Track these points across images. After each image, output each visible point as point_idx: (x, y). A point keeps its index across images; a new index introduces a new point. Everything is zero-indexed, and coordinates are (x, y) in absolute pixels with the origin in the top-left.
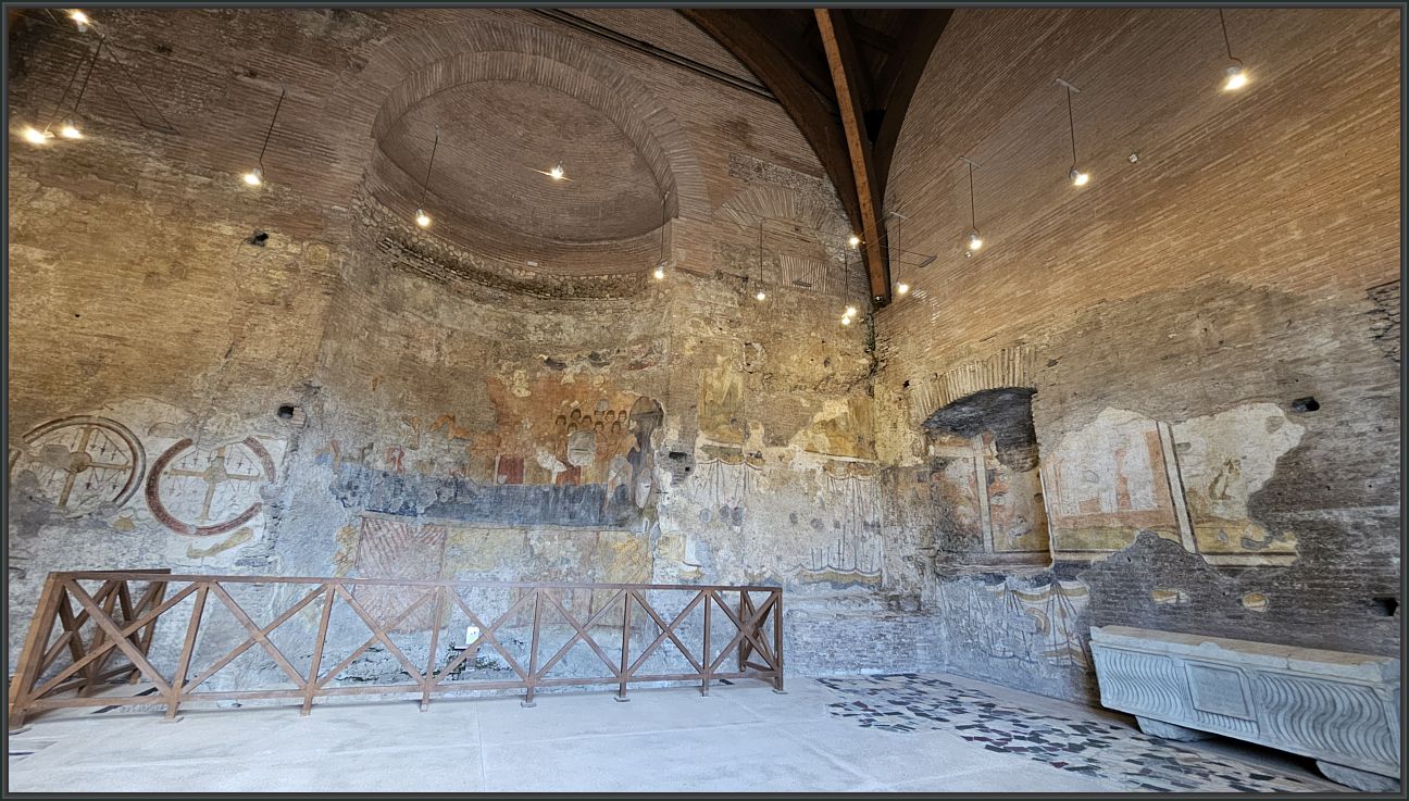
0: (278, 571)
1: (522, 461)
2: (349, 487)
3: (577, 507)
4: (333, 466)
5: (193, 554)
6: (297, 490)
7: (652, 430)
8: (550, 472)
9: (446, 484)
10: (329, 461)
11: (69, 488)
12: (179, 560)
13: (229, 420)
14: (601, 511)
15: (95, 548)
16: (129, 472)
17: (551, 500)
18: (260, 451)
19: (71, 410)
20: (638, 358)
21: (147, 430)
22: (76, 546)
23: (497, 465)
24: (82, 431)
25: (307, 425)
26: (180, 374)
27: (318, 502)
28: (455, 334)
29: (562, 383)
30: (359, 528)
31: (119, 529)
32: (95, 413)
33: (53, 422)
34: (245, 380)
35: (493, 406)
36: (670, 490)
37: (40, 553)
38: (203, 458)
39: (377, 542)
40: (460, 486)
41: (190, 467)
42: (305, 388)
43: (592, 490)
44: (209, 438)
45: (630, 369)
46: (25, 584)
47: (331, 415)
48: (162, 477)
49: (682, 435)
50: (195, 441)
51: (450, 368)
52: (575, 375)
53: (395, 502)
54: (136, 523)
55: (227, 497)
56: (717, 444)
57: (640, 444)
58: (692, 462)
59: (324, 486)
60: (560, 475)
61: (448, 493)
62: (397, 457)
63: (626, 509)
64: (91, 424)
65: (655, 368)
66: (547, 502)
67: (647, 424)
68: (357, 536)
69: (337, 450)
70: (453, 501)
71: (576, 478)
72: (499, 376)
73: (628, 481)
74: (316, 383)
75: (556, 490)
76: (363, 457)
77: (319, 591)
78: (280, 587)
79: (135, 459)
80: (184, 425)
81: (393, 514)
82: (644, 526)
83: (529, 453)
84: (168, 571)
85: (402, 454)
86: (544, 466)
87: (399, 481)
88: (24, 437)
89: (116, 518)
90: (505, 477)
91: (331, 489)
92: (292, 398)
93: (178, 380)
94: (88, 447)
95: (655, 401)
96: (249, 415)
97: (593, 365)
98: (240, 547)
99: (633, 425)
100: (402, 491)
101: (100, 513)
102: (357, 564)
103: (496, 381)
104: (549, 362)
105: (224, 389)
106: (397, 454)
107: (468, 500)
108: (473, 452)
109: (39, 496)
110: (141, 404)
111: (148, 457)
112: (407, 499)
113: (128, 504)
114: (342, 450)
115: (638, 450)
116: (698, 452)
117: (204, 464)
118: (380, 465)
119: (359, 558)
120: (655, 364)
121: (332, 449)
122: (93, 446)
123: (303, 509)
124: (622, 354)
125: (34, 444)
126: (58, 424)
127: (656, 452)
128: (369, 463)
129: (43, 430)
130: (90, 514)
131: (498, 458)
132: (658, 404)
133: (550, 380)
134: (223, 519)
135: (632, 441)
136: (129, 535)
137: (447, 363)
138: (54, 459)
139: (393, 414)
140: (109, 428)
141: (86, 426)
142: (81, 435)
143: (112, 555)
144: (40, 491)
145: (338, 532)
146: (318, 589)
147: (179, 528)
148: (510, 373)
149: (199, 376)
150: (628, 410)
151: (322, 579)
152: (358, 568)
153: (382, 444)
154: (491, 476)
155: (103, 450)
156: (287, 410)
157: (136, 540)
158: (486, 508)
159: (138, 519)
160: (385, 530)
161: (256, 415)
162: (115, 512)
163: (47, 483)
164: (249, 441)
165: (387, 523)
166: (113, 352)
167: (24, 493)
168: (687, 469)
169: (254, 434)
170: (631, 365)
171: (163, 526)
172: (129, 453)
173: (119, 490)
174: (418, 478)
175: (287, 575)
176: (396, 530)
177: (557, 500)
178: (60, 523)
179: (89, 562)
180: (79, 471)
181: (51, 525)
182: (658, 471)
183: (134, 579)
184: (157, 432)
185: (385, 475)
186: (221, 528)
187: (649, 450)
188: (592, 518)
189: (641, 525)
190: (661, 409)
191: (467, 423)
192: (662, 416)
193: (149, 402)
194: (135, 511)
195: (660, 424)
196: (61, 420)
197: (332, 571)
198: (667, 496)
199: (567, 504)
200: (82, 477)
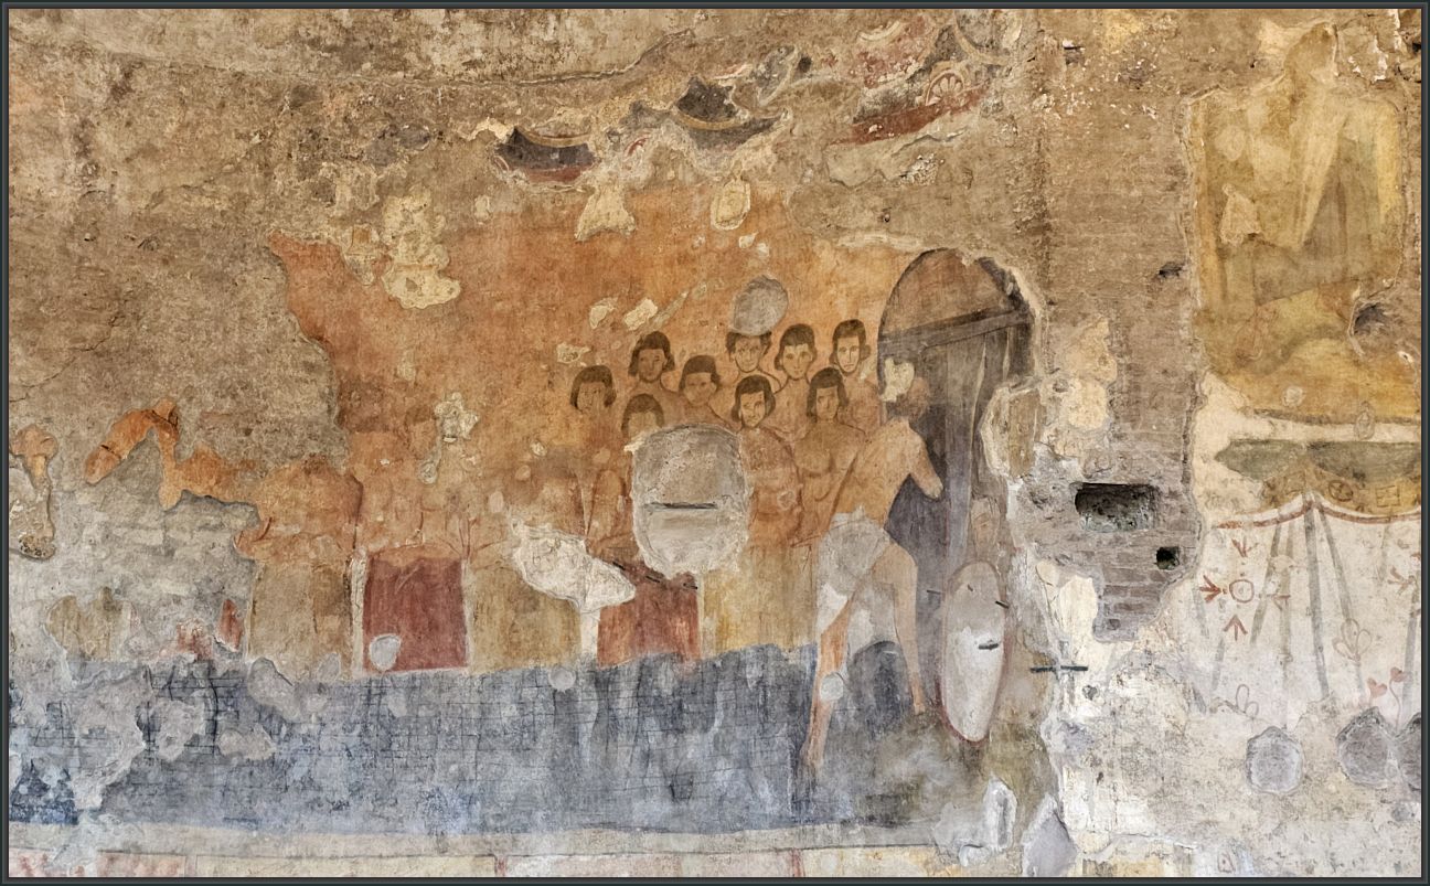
1: (455, 568)
3: (694, 748)
7: (988, 394)
8: (568, 608)
9: (174, 687)
14: (797, 761)
17: (587, 729)
20: (894, 82)
23: (357, 598)
28: (140, 81)
29: (581, 231)
35: (316, 355)
36: (1095, 654)
40: (225, 692)
43: (752, 673)
45: (862, 136)
49: (1129, 404)
51: (138, 220)
52: (632, 191)
56: (1297, 433)
57: (938, 462)
58: (1188, 523)
60: (612, 620)
61: (184, 720)
63: (905, 750)
65: (971, 120)
66: (573, 736)
67: (963, 370)
70: (204, 753)
71: (680, 626)
72: (328, 232)
73: (899, 623)
75: (602, 681)
82: (992, 818)
83: (476, 537)
86: (544, 584)
90: (393, 643)
95: (986, 265)
97: (703, 138)
99: (901, 379)
103: (317, 253)
104: (519, 148)
107: (260, 747)
108: (261, 553)
112: (35, 754)
115: (931, 485)
116: (1209, 474)
120: (972, 98)
124: (822, 75)
127: (1015, 487)
131: (359, 568)
132: (1001, 279)
133: (531, 222)
135: (901, 449)
137: (123, 204)
148: (367, 215)
150: (871, 317)
154: (338, 641)
158: (335, 773)
168: (1166, 556)
170: (866, 117)
174: (66, 672)
177: (609, 726)
182: (1033, 572)
187: (982, 486)
188: (766, 792)
189: (978, 815)
190: (1015, 298)
191: (226, 439)
192: (1025, 329)
195: (1021, 366)
198: (1082, 680)
199: (654, 739)
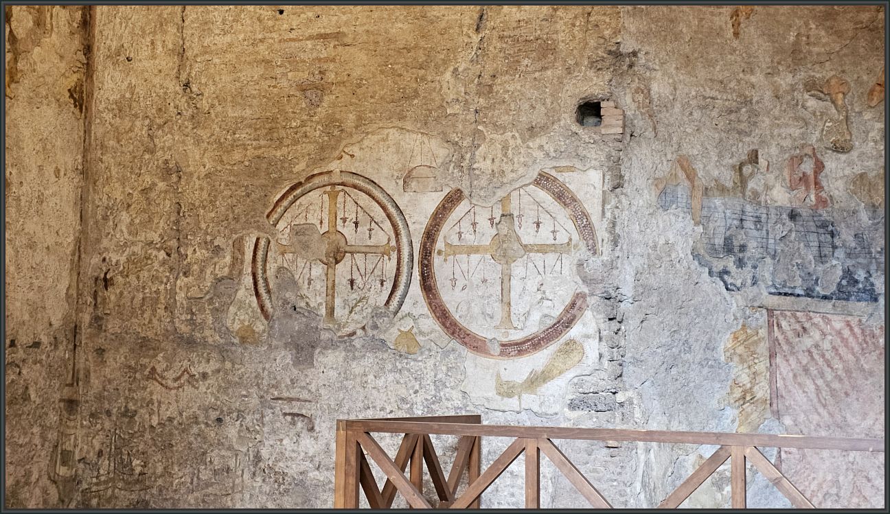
0: (637, 420)
2: (728, 248)
4: (690, 209)
5: (507, 390)
6: (638, 262)
10: (682, 200)
11: (331, 290)
12: (487, 399)
13: (505, 148)
15: (381, 382)
16: (394, 256)
18: (563, 196)
19: (308, 166)
21: (401, 182)
22: (358, 380)
24: (326, 197)
25: (629, 134)
26: (423, 79)
27: (677, 283)
30: (763, 332)
31: (403, 350)
32: (334, 166)
33: (293, 189)
34: (513, 66)
37: (322, 391)
38: (483, 222)
39: (805, 360)
41: (469, 238)
42: (610, 60)
44: (484, 183)
46: (316, 439)
47: (667, 106)
48: (437, 261)
50: (466, 192)
53: (825, 272)
54: (420, 339)
55: (532, 285)
59: (682, 250)
62: (810, 172)
64: (334, 185)
68: (763, 348)
69: (691, 176)
74: (628, 46)
76: (743, 181)
77: (716, 460)
78: (648, 451)
79: (397, 234)
80: (445, 165)
81: (825, 297)
84: (477, 419)
85: (820, 166)
87: (824, 225)
88: (268, 216)
89: (394, 332)
91: (696, 255)
92: (594, 85)
93: (422, 88)
94: (339, 222)
96: (532, 131)
98: (570, 375)
100: (834, 247)
101: (375, 327)
102: (775, 404)
105: (486, 90)
106: (808, 167)
109: (303, 304)
110: (383, 140)
111: (411, 227)
112: (849, 263)
113: (405, 308)
114: (700, 173)
117: (487, 233)
118: (780, 196)
119: (776, 395)
121: (681, 175)
122: (344, 220)
123: (654, 299)
125: (281, 225)
126: (298, 191)
128: (756, 194)
129: (285, 203)
130: (363, 328)
134: (533, 327)
136: (415, 360)
138: (306, 246)
139: (785, 80)
140: (355, 187)
141: (328, 188)
142: (327, 205)
143: (403, 392)
144: (302, 297)
145: (725, 342)
146: (716, 455)
147: (476, 345)
149: (448, 75)
151: (718, 436)
152: (778, 415)
153: (774, 150)
155: (356, 224)
156: (590, 110)
157: (427, 366)
159: (421, 333)
160: (816, 335)
161: (544, 128)
162: (392, 324)
163: (306, 282)
164: (543, 180)
165: (817, 319)
166: (333, 60)
167: (286, 302)
169: (548, 167)
171: (454, 344)
172: (387, 225)
173: (389, 286)
174: (863, 216)
175: (653, 426)
176: (839, 333)
178: (332, 345)
179: (379, 404)
180: (337, 262)
181: (325, 348)
183: (438, 432)
184: (414, 184)
185: (793, 216)
186: (535, 343)
193: (394, 135)
194: (415, 320)
196: (300, 184)
197: (730, 421)
200: (342, 270)
